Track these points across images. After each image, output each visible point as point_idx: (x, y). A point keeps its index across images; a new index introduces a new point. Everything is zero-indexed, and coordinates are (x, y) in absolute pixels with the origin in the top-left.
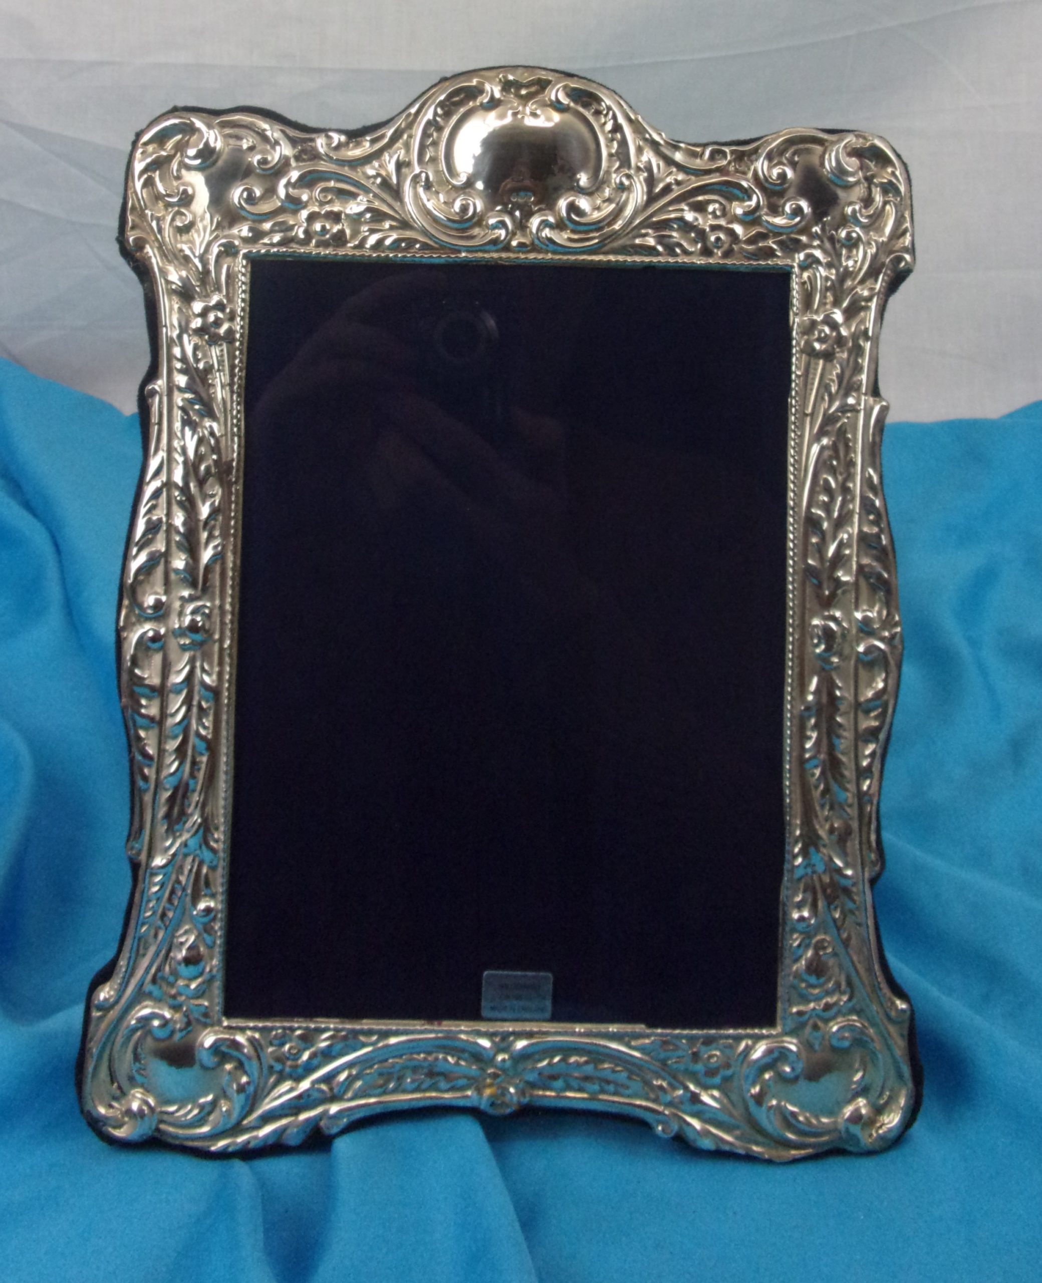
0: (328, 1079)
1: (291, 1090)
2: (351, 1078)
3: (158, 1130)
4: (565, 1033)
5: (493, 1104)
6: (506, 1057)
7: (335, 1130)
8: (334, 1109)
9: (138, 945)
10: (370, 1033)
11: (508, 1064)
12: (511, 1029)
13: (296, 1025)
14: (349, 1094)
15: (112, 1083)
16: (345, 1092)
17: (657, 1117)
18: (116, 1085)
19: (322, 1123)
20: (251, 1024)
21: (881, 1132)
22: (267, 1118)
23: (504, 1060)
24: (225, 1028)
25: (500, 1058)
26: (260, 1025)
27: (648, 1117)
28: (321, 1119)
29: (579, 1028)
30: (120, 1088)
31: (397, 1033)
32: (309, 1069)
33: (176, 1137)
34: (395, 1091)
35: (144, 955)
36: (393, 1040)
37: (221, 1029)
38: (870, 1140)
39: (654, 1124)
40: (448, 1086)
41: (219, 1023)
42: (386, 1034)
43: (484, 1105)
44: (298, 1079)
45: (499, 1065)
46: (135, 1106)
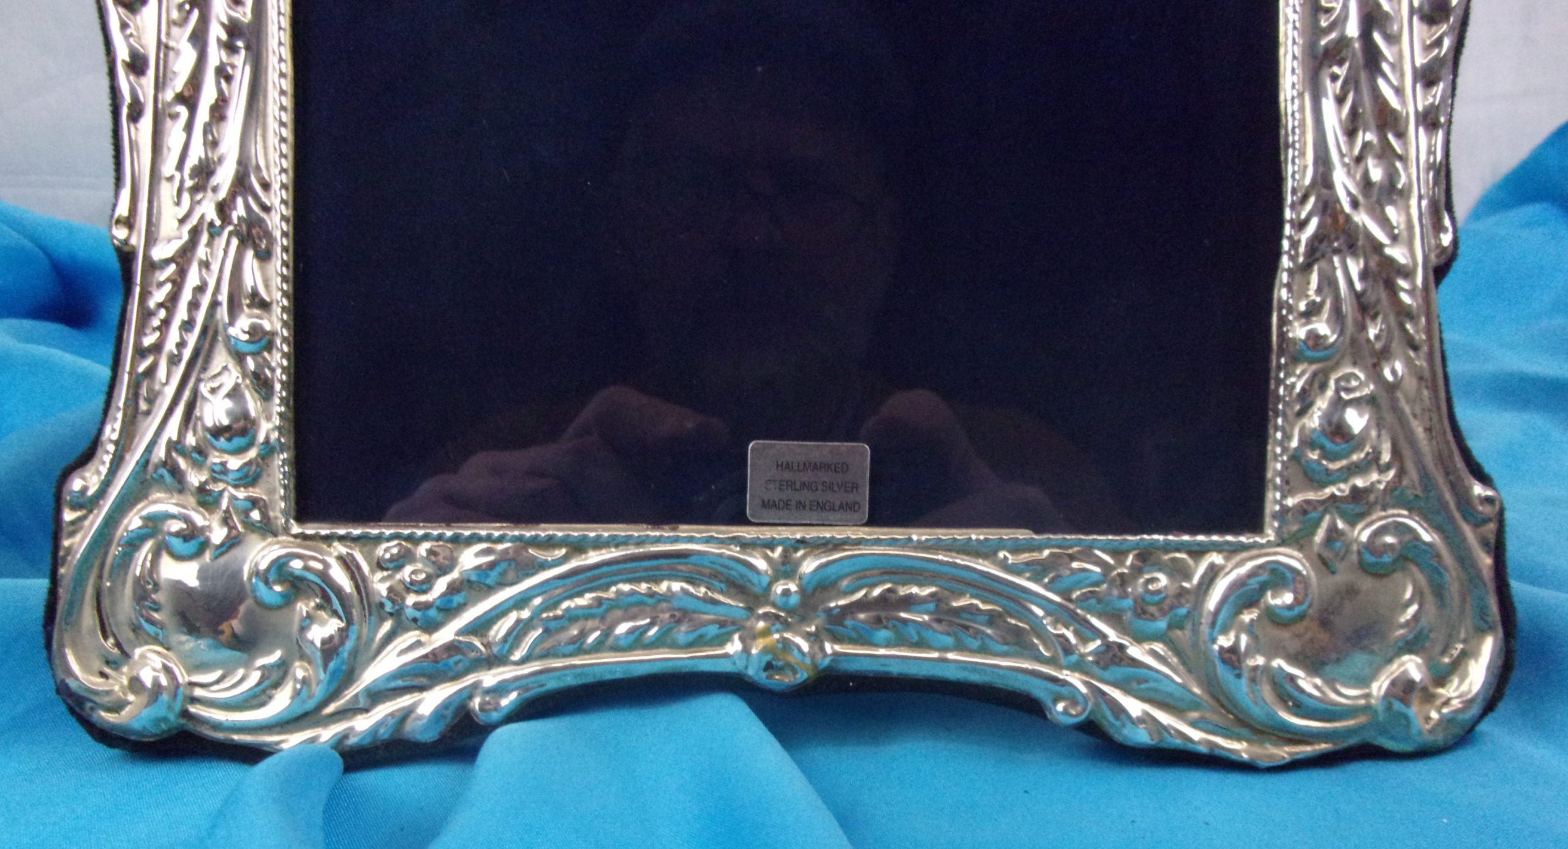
0: (480, 627)
1: (418, 644)
2: (521, 625)
3: (185, 714)
4: (893, 542)
5: (769, 667)
6: (793, 587)
7: (495, 716)
8: (489, 678)
9: (136, 395)
10: (550, 543)
11: (794, 600)
12: (798, 536)
13: (420, 533)
14: (517, 656)
15: (106, 637)
16: (511, 651)
17: (1056, 688)
18: (111, 640)
19: (476, 703)
20: (342, 532)
21: (1445, 710)
22: (376, 696)
23: (786, 593)
24: (296, 536)
25: (779, 588)
26: (357, 532)
27: (1039, 690)
28: (471, 697)
29: (917, 535)
30: (118, 645)
31: (598, 544)
32: (448, 609)
33: (217, 726)
34: (599, 647)
35: (148, 413)
36: (594, 557)
37: (292, 539)
38: (1428, 727)
39: (1049, 703)
40: (691, 637)
41: (286, 530)
42: (578, 547)
43: (754, 672)
44: (431, 627)
45: (779, 601)
46: (147, 677)
